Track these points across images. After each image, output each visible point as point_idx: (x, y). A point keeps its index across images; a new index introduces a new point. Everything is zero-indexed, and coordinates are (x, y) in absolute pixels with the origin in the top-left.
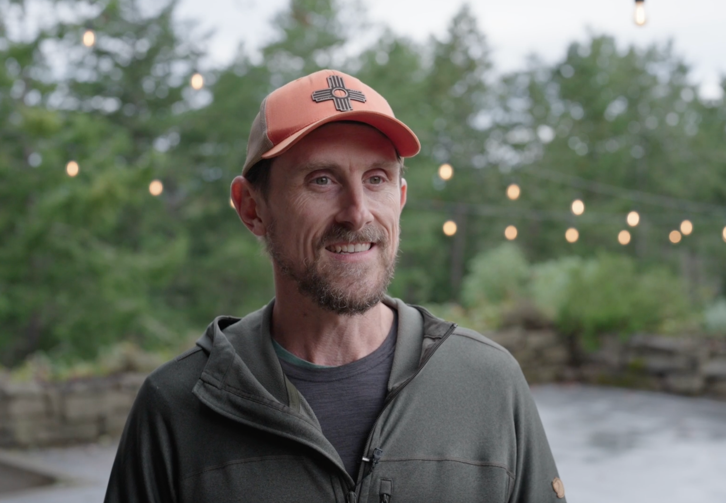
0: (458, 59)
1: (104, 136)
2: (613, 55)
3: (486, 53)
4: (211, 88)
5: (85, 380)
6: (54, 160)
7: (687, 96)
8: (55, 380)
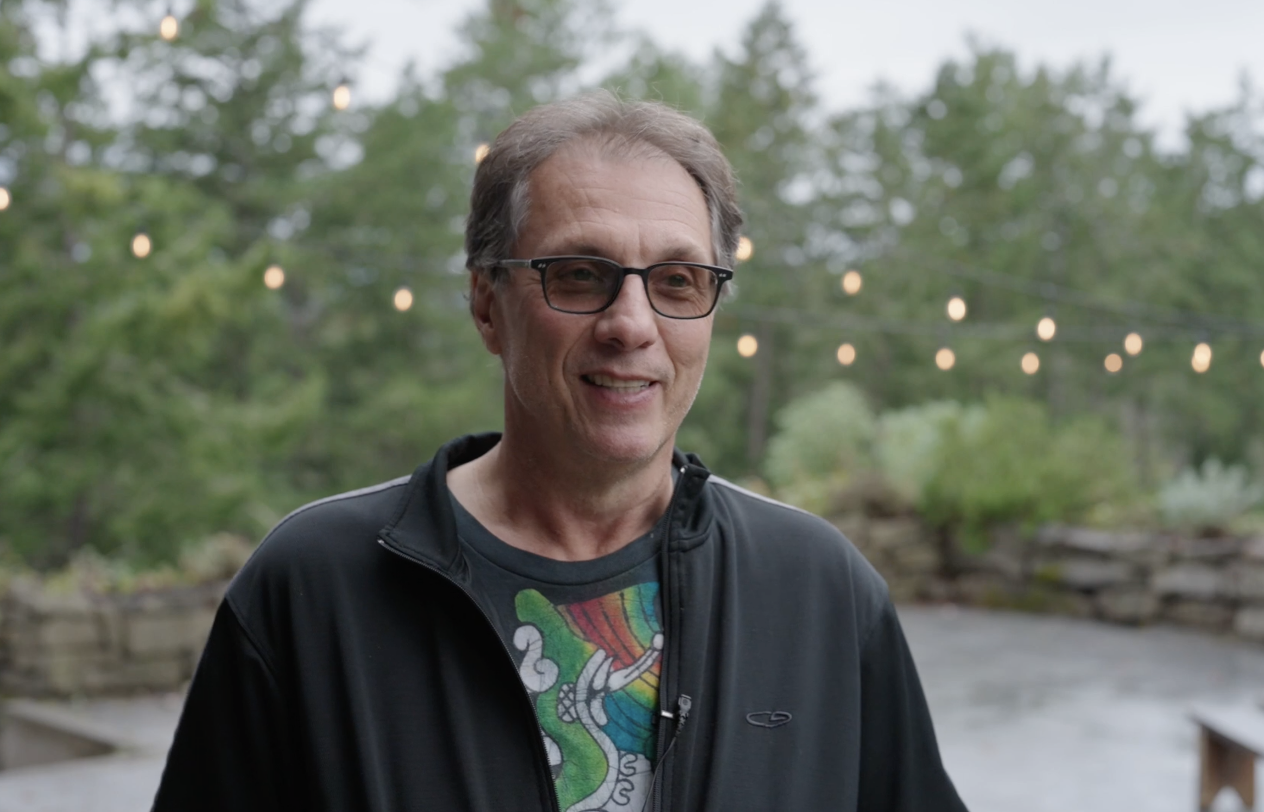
0: (761, 91)
1: (190, 215)
2: (1012, 82)
3: (805, 79)
4: (361, 138)
5: (161, 593)
6: (112, 251)
7: (1132, 149)
8: (113, 592)
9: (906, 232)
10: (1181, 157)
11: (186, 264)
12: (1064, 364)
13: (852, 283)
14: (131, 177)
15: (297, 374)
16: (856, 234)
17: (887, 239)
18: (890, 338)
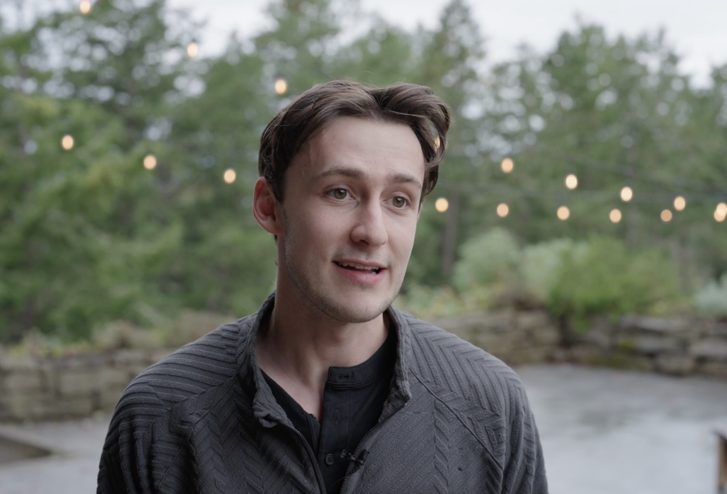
1: (99, 124)
2: (602, 46)
3: (478, 42)
4: (203, 77)
5: (79, 357)
6: (51, 147)
7: (677, 86)
8: (50, 357)
9: (541, 136)
10: (707, 91)
11: (97, 154)
12: (636, 217)
13: (507, 166)
14: (62, 101)
15: (164, 223)
16: (509, 137)
17: (529, 140)
18: (530, 200)
